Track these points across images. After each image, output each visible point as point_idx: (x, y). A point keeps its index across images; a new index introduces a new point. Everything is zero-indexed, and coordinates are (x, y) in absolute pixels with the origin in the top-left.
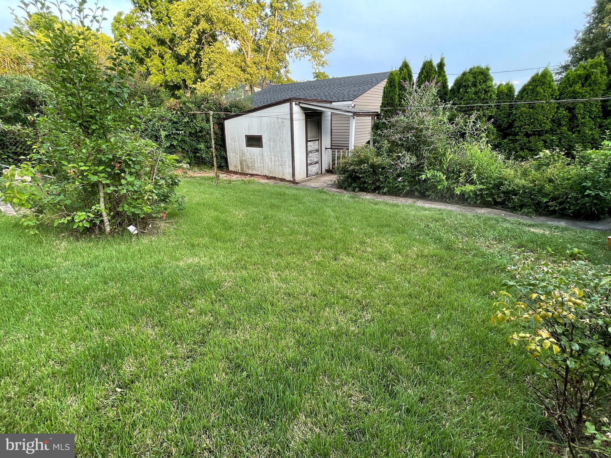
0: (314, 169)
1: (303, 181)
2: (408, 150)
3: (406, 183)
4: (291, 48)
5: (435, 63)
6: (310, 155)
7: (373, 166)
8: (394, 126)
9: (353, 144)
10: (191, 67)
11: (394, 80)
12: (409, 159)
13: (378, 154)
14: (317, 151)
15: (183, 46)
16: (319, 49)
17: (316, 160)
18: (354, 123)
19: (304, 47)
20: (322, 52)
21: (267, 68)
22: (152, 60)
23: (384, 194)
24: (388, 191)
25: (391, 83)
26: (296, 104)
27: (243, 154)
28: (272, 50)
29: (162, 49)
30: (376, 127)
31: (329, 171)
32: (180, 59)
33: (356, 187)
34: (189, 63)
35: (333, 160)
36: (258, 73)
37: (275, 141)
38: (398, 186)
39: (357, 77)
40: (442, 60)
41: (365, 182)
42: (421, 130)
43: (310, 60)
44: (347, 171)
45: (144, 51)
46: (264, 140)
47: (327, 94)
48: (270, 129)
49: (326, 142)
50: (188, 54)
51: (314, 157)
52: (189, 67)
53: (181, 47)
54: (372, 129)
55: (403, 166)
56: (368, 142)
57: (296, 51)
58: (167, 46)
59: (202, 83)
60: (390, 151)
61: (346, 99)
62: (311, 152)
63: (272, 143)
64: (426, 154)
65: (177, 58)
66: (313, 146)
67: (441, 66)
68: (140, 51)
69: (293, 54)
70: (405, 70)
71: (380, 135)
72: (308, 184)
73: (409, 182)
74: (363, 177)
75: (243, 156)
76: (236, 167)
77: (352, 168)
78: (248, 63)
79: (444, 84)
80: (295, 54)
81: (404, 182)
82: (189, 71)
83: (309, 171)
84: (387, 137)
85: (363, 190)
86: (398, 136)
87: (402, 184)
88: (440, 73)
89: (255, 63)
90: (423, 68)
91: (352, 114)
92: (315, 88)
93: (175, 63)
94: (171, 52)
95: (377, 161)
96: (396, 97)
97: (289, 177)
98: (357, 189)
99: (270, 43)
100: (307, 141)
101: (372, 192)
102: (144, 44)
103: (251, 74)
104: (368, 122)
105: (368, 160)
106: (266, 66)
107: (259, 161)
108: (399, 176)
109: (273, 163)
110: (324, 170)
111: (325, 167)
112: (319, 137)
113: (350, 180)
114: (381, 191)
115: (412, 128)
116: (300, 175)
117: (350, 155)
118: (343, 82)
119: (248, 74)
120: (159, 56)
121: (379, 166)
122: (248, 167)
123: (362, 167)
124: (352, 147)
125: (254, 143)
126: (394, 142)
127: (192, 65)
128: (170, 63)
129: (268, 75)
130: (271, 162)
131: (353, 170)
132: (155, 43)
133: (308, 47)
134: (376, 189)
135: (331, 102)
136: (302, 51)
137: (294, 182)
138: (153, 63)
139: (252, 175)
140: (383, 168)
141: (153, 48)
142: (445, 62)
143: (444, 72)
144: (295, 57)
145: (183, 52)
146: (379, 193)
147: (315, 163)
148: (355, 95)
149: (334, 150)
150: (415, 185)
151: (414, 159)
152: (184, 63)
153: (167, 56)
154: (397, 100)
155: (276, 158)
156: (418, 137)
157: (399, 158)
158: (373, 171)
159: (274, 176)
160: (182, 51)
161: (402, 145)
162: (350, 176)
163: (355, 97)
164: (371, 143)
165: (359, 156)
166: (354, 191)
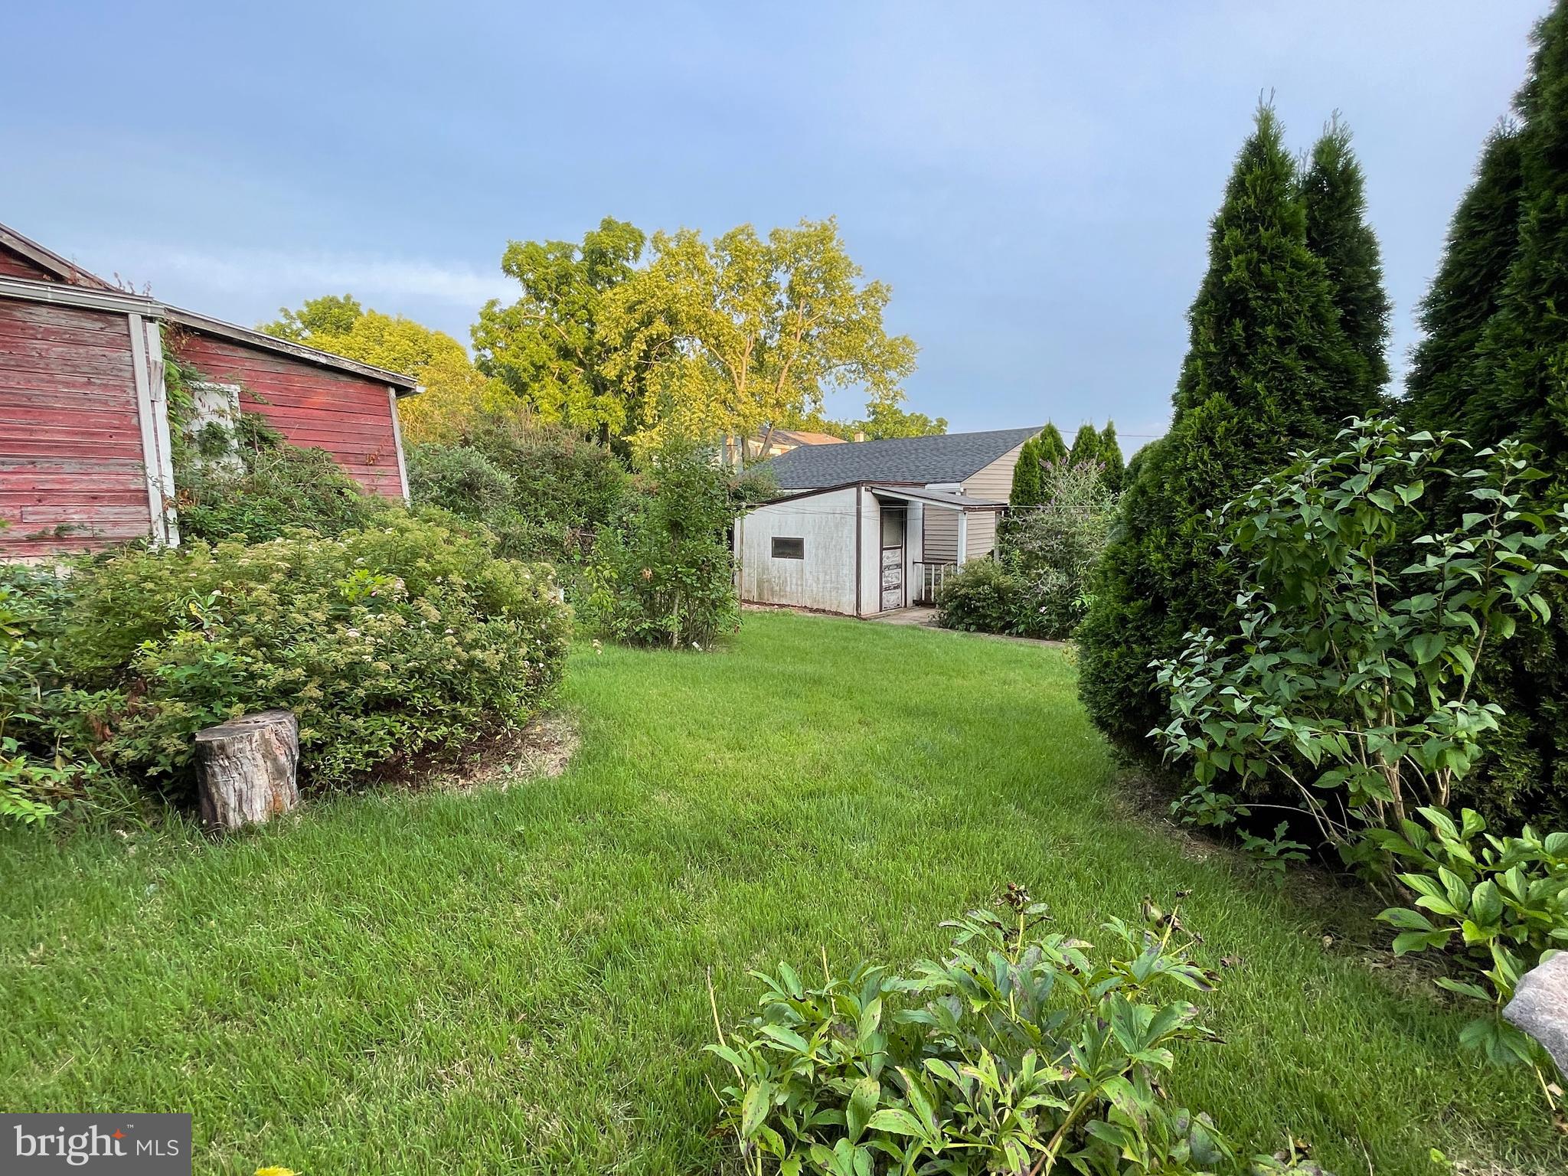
0: (893, 598)
1: (876, 618)
2: (1055, 565)
3: (1053, 617)
4: (830, 368)
5: (1099, 429)
6: (887, 573)
7: (997, 589)
8: (1032, 527)
9: (964, 555)
10: (621, 400)
11: (1031, 454)
12: (1055, 579)
13: (1007, 572)
14: (899, 566)
15: (612, 362)
16: (885, 367)
17: (896, 582)
18: (964, 522)
19: (855, 365)
20: (892, 374)
21: (779, 404)
22: (543, 387)
23: (1019, 635)
24: (1026, 630)
25: (1026, 459)
26: (866, 490)
27: (765, 569)
28: (790, 370)
29: (568, 365)
30: (1003, 529)
31: (919, 603)
32: (599, 386)
33: (970, 624)
34: (617, 393)
35: (928, 583)
36: (760, 414)
37: (825, 548)
38: (1041, 622)
39: (968, 435)
40: (1110, 425)
41: (985, 616)
42: (1073, 535)
43: (867, 390)
44: (956, 598)
45: (532, 370)
46: (806, 546)
47: (913, 468)
48: (819, 528)
49: (915, 551)
50: (620, 378)
51: (893, 577)
52: (617, 400)
53: (610, 364)
54: (997, 531)
55: (1045, 589)
56: (992, 553)
57: (838, 371)
58: (576, 360)
59: (648, 433)
60: (1026, 567)
61: (948, 479)
62: (888, 567)
63: (821, 552)
64: (1082, 571)
65: (594, 382)
66: (892, 557)
67: (1109, 434)
68: (525, 370)
69: (833, 377)
70: (1050, 440)
71: (1009, 542)
72: (885, 621)
73: (1058, 615)
74: (983, 607)
75: (764, 573)
76: (749, 592)
77: (963, 591)
78: (739, 394)
79: (1117, 464)
80: (837, 379)
81: (1050, 615)
82: (618, 408)
83: (884, 601)
84: (1020, 545)
85: (984, 628)
86: (1037, 544)
87: (1047, 617)
88: (1108, 445)
89: (753, 394)
90: (1080, 438)
91: (961, 508)
92: (888, 455)
93: (591, 393)
94: (582, 370)
95: (1007, 581)
96: (1036, 481)
97: (849, 610)
98: (973, 628)
99: (786, 358)
100: (882, 549)
101: (998, 633)
102: (536, 359)
103: (745, 416)
104: (990, 520)
105: (990, 579)
106: (777, 400)
107: (794, 581)
108: (1041, 605)
109: (820, 586)
110: (910, 601)
111: (912, 595)
112: (902, 545)
113: (960, 612)
114: (1014, 631)
115: (1059, 532)
116: (869, 607)
117: (960, 571)
118: (941, 445)
119: (739, 415)
120: (559, 378)
121: (1009, 589)
122: (773, 593)
123: (980, 590)
124: (962, 560)
125: (788, 551)
126: (1030, 552)
127: (624, 396)
128: (581, 392)
129: (780, 418)
130: (818, 584)
131: (966, 596)
132: (553, 353)
133: (864, 365)
134: (1006, 628)
135: (923, 485)
136: (850, 371)
137: (859, 617)
138: (547, 391)
139: (781, 606)
140: (1016, 593)
141: (549, 363)
142: (1115, 428)
143: (1115, 444)
144: (836, 384)
145: (612, 373)
146: (1010, 634)
147: (895, 588)
148: (965, 473)
149: (928, 566)
150: (1068, 621)
151: (1063, 578)
152: (609, 392)
153: (574, 379)
154: (1037, 487)
155: (828, 577)
156: (1070, 546)
157: (1039, 576)
158: (999, 597)
159: (821, 607)
160: (609, 371)
161: (1045, 557)
162: (960, 606)
163: (966, 475)
164: (996, 554)
165: (976, 572)
166: (967, 630)
